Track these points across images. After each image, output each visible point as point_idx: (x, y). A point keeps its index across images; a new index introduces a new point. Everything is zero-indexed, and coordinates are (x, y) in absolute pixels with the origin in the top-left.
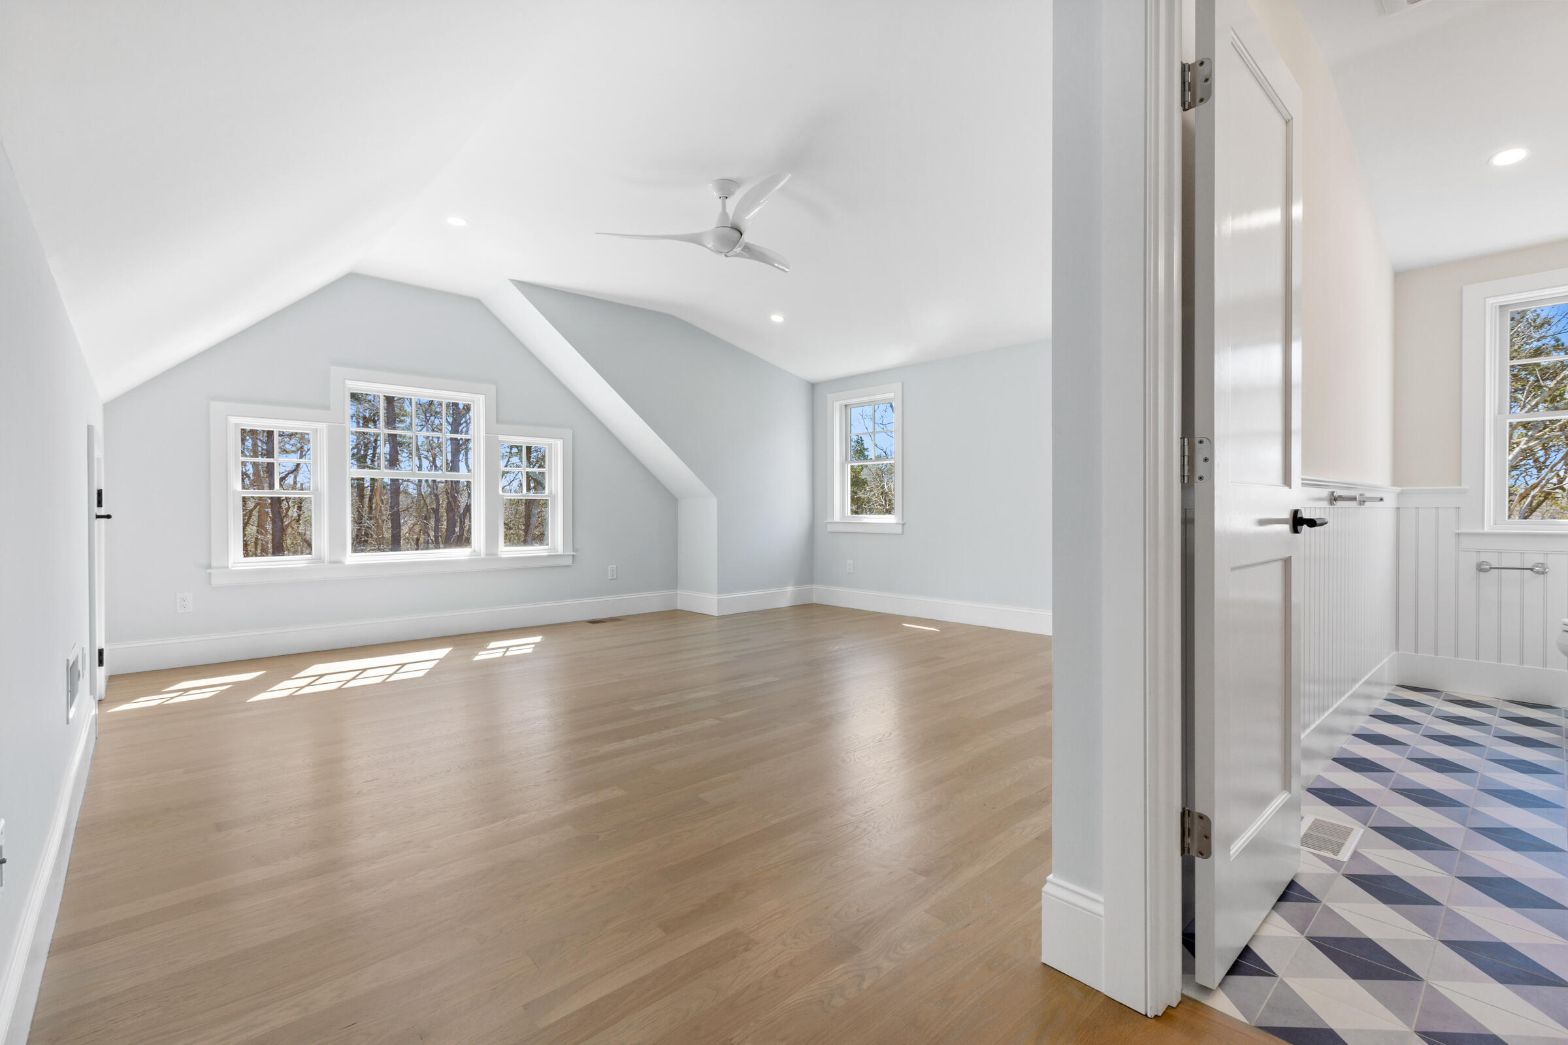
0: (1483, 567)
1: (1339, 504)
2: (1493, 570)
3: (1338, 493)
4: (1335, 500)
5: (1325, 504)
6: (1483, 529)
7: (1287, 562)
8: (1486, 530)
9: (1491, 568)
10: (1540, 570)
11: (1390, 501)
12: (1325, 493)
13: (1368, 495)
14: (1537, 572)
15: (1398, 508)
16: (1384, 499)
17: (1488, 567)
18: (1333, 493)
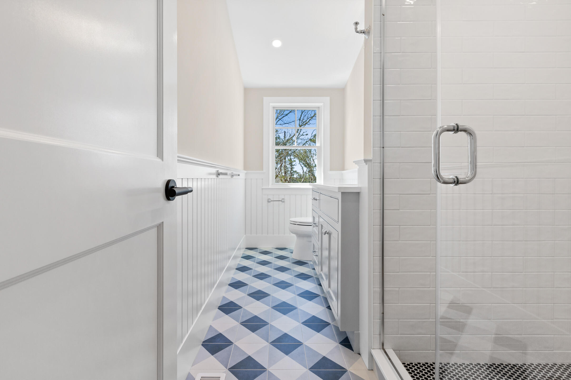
0: (269, 201)
1: (221, 176)
2: (272, 202)
3: (220, 171)
4: (219, 174)
5: (215, 177)
6: (269, 187)
7: (160, 227)
8: (270, 187)
9: (271, 201)
10: (282, 201)
11: (243, 176)
12: (214, 170)
13: (234, 173)
14: (282, 202)
15: (246, 179)
16: (240, 175)
17: (270, 201)
18: (218, 171)
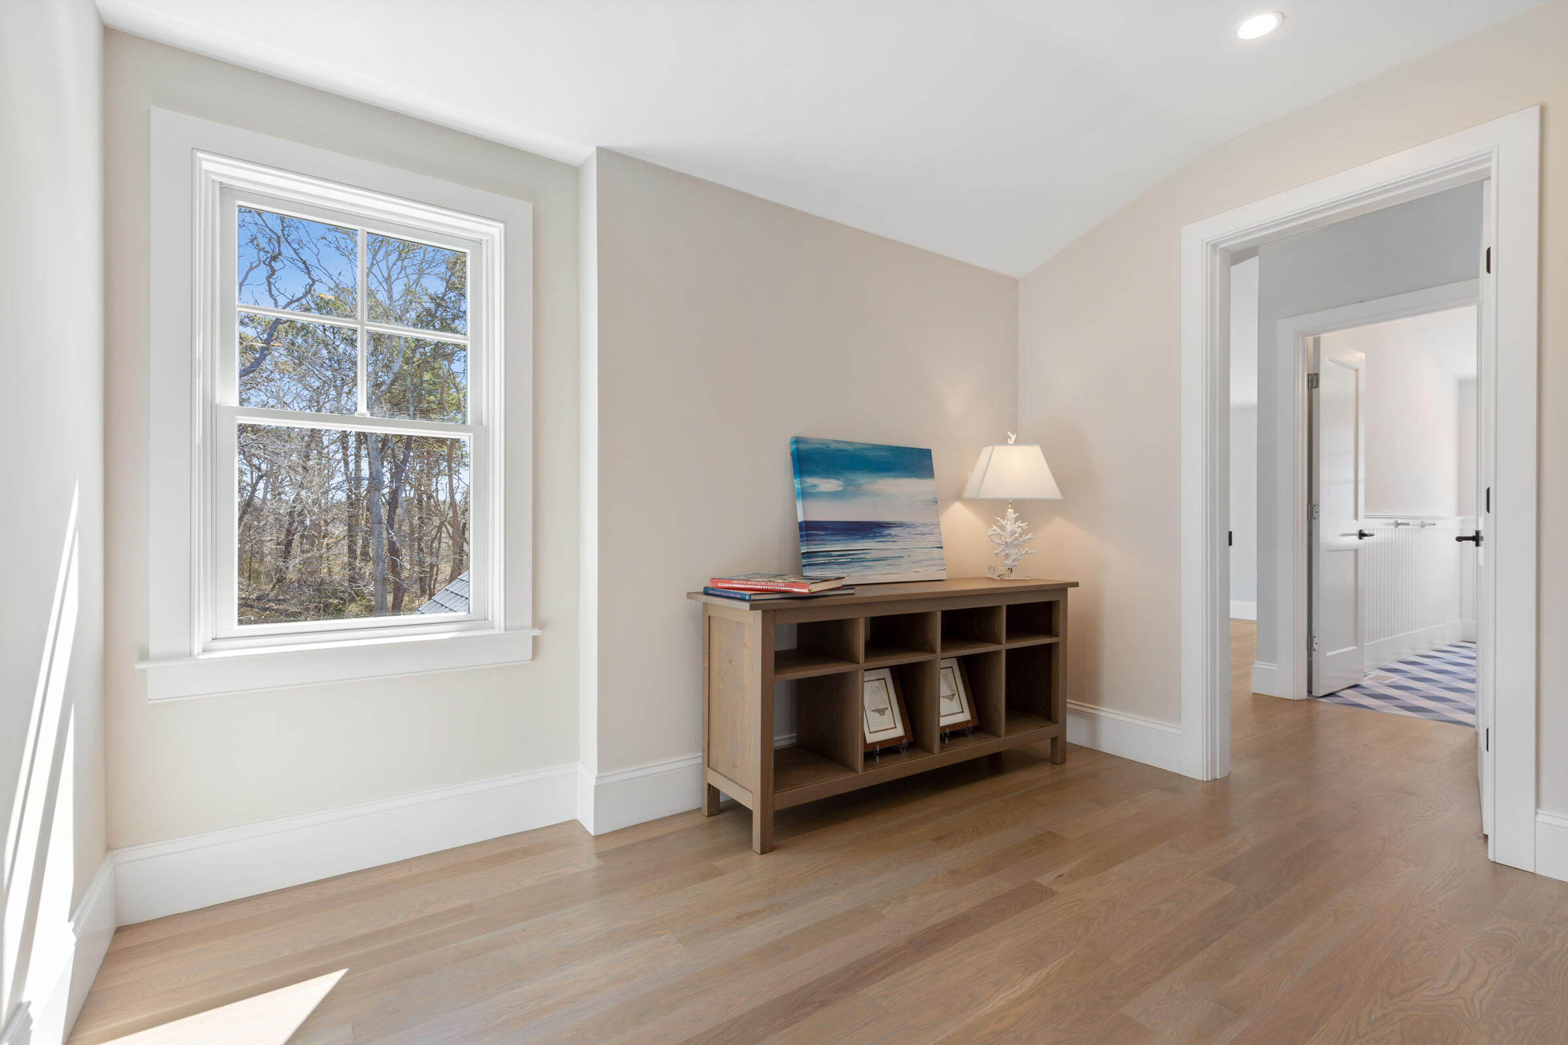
1: (1400, 527)
3: (1399, 521)
4: (1399, 525)
13: (1427, 522)
